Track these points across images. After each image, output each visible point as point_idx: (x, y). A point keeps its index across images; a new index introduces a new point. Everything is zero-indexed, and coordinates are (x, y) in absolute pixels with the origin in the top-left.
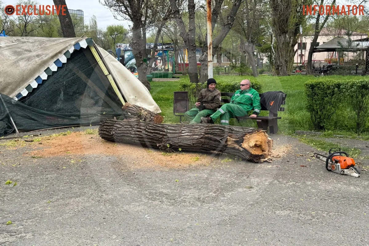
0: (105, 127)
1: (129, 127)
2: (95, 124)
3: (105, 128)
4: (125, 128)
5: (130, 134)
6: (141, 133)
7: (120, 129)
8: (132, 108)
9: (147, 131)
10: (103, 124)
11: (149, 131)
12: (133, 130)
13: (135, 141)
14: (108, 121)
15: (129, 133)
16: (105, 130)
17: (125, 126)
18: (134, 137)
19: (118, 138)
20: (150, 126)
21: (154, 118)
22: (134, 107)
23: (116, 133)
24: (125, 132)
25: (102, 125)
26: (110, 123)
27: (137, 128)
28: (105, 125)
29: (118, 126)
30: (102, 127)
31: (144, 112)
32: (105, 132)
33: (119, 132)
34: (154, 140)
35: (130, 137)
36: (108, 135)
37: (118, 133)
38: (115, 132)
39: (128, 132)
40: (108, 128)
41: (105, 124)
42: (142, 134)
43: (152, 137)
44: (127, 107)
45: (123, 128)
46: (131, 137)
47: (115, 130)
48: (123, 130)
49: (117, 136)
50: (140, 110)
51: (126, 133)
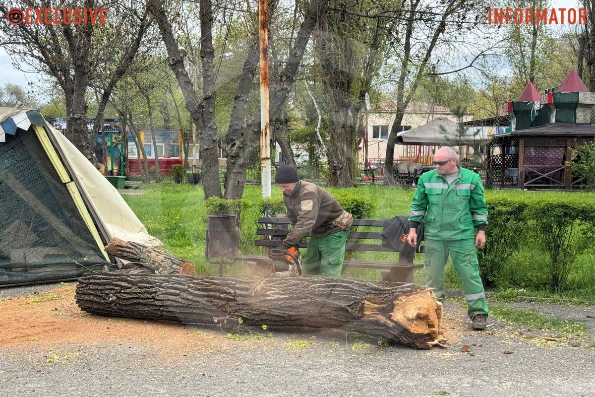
0: (91, 287)
1: (150, 286)
2: (41, 282)
3: (91, 290)
4: (140, 288)
5: (153, 300)
6: (178, 297)
7: (128, 291)
8: (129, 248)
9: (190, 293)
10: (87, 281)
11: (196, 292)
12: (160, 291)
13: (164, 313)
14: (95, 274)
15: (149, 298)
16: (91, 294)
17: (141, 285)
18: (161, 306)
19: (124, 308)
20: (197, 284)
21: (178, 267)
22: (133, 247)
23: (118, 298)
24: (142, 296)
25: (84, 283)
26: (103, 279)
27: (168, 288)
28: (91, 283)
29: (123, 284)
30: (85, 287)
31: (157, 256)
32: (92, 297)
33: (127, 296)
34: (208, 310)
35: (153, 305)
36: (99, 303)
37: (124, 299)
38: (117, 296)
39: (148, 296)
40: (100, 288)
41: (91, 281)
42: (180, 300)
43: (203, 304)
44: (118, 246)
45: (134, 289)
46: (156, 305)
47: (116, 293)
48: (136, 293)
49: (120, 304)
50: (148, 251)
51: (143, 298)
